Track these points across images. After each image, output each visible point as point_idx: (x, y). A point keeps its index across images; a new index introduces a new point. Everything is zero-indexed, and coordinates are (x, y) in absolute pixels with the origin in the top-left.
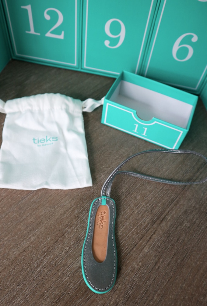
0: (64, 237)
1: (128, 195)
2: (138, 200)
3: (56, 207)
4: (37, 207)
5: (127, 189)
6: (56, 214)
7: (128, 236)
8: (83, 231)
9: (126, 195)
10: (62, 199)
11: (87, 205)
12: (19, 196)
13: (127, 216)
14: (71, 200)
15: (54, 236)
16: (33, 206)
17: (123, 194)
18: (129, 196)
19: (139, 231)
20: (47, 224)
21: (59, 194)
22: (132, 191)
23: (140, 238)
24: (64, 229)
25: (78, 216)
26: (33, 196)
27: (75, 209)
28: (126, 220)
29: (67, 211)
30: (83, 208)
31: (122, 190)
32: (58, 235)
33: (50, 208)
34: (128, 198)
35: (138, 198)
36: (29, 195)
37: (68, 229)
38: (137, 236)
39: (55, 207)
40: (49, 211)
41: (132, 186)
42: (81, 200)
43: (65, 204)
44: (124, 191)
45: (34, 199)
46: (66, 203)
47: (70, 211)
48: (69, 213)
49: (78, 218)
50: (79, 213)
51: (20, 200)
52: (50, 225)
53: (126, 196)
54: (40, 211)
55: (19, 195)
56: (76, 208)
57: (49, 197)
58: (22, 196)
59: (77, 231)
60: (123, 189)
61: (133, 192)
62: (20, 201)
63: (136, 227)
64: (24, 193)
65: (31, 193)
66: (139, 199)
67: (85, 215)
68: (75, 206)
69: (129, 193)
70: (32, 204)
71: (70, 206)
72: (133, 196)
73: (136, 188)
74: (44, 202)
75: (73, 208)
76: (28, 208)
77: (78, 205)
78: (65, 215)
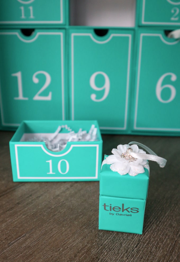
1: (159, 223)
2: (175, 228)
3: (61, 249)
4: (31, 253)
5: (156, 218)
6: (63, 259)
9: (157, 224)
10: (69, 238)
11: (107, 242)
12: (4, 242)
13: (169, 248)
14: (82, 239)
16: (25, 252)
17: (153, 223)
18: (161, 224)
21: (64, 234)
22: (162, 219)
25: (97, 258)
26: (26, 240)
27: (90, 249)
29: (78, 252)
30: (101, 246)
31: (149, 220)
33: (52, 252)
34: (161, 227)
35: (174, 225)
36: (19, 239)
39: (59, 250)
40: (52, 256)
41: (160, 214)
42: (96, 236)
43: (74, 245)
44: (151, 220)
45: (27, 243)
46: (76, 243)
47: (83, 252)
48: (82, 255)
49: (97, 259)
50: (98, 252)
51: (6, 246)
53: (157, 226)
54: (37, 257)
55: (4, 240)
56: (91, 247)
57: (49, 239)
58: (9, 242)
60: (151, 218)
61: (165, 220)
62: (6, 248)
64: (12, 237)
65: (23, 237)
66: (176, 226)
67: (107, 254)
68: (89, 245)
69: (160, 221)
70: (25, 250)
71: (83, 245)
72: (167, 224)
73: (167, 215)
74: (42, 245)
75: (87, 247)
76: (18, 255)
77: (93, 243)
78: (77, 258)
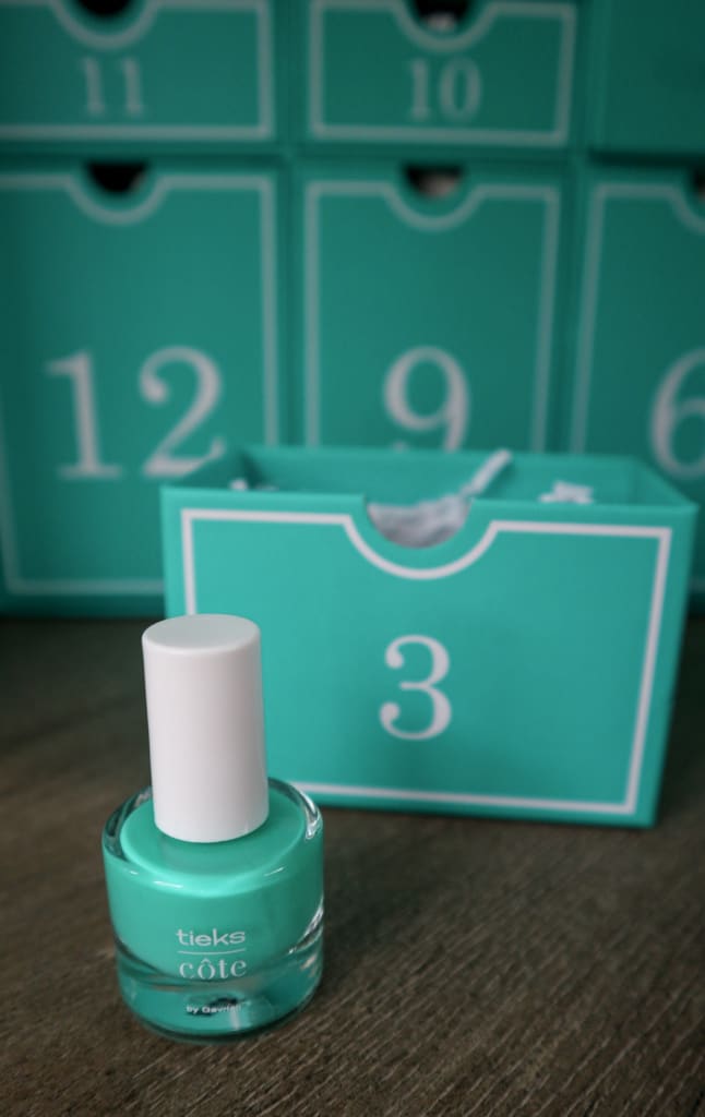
0: (137, 1107)
7: (597, 1094)
8: (270, 1073)
15: (66, 1106)
19: (662, 1062)
20: (31, 1039)
23: (683, 1100)
24: (142, 1064)
28: (560, 1002)
32: (98, 1097)
37: (171, 1060)
38: (661, 1090)
52: (55, 1044)
59: (228, 1074)
63: (633, 1042)
